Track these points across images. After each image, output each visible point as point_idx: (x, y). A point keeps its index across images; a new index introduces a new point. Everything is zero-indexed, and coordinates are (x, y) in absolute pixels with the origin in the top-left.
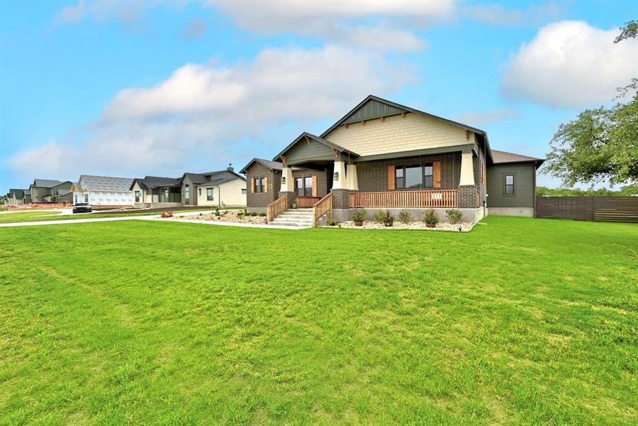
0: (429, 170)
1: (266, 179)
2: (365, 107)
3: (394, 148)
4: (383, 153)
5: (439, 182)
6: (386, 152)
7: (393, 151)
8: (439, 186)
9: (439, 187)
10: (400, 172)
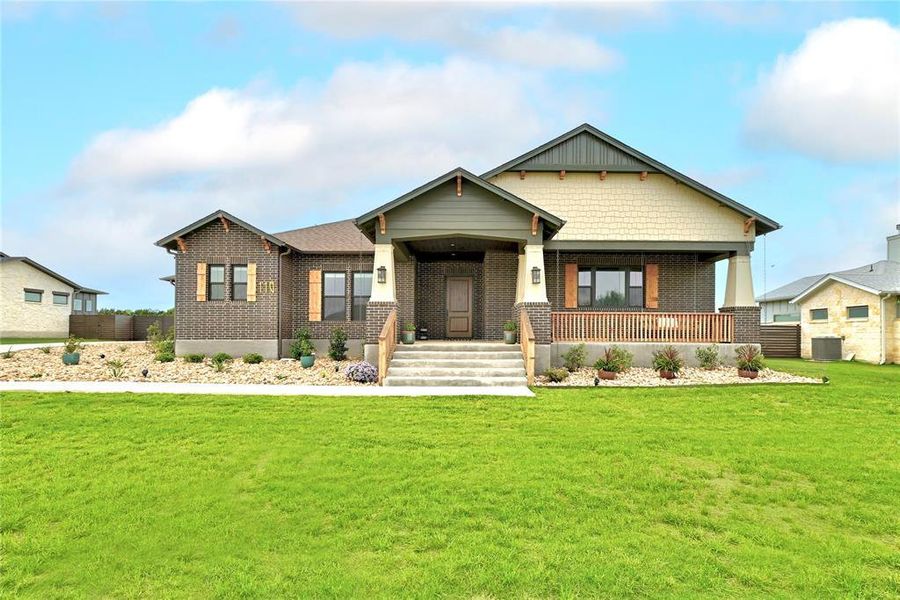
0: (636, 278)
1: (252, 268)
2: (570, 144)
3: (622, 231)
4: (601, 238)
5: (656, 299)
6: (606, 238)
7: (619, 238)
8: (655, 305)
9: (656, 307)
10: (585, 278)
